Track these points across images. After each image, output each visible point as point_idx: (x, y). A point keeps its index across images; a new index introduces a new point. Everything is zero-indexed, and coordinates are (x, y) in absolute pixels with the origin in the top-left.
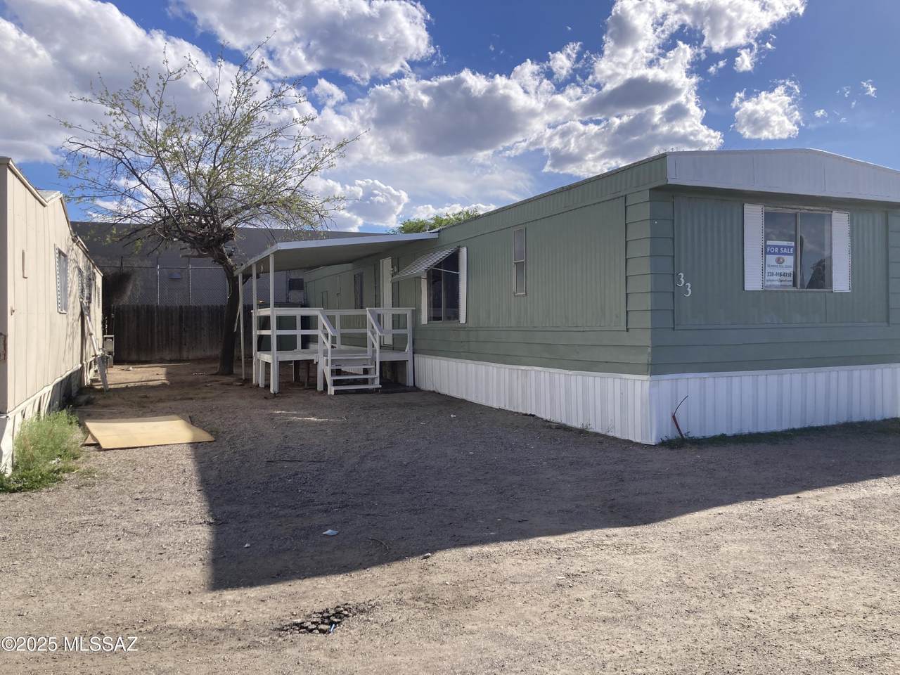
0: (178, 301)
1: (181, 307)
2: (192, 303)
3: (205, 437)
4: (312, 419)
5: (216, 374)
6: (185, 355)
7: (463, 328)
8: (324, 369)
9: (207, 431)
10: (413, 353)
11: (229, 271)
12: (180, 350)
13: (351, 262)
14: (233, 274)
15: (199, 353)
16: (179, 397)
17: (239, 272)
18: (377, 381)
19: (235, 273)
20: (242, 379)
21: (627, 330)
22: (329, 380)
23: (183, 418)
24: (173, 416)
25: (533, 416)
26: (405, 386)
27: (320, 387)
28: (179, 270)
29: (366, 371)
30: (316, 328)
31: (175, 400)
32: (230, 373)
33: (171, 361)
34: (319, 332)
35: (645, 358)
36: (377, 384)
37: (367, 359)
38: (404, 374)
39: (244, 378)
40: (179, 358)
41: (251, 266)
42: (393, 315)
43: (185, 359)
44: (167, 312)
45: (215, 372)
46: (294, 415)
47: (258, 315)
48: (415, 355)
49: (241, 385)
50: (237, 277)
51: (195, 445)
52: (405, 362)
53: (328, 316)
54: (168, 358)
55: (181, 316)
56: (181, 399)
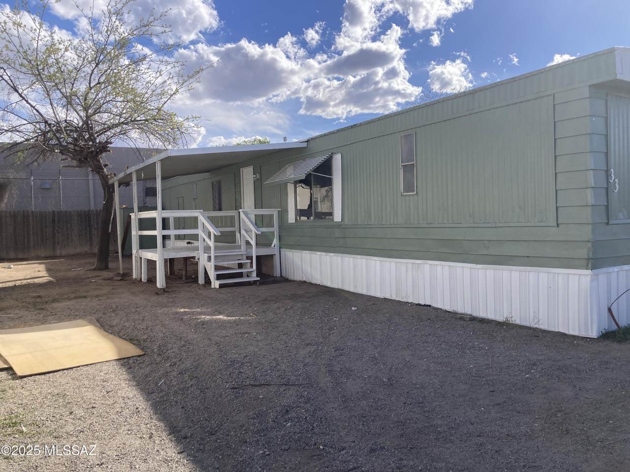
0: (50, 207)
1: (53, 212)
2: (63, 208)
3: (132, 350)
4: (221, 317)
5: (94, 269)
6: (58, 253)
7: (339, 225)
8: (207, 264)
9: (125, 339)
10: (280, 248)
11: (104, 179)
12: (54, 249)
13: (208, 171)
14: (108, 183)
15: (72, 251)
16: (72, 296)
17: (115, 181)
18: (254, 274)
19: (110, 182)
20: (119, 274)
21: (558, 225)
22: (212, 275)
23: (91, 322)
24: (80, 321)
25: (430, 306)
26: (273, 276)
27: (201, 280)
28: (51, 181)
29: (240, 266)
30: (196, 227)
31: (70, 299)
32: (106, 268)
33: (46, 258)
34: (200, 232)
35: (583, 252)
36: (254, 277)
37: (242, 255)
38: (272, 267)
39: (122, 273)
40: (53, 255)
41: (131, 174)
42: (255, 215)
43: (58, 255)
44: (41, 217)
45: (93, 267)
46: (201, 314)
47: (139, 217)
48: (282, 250)
49: (121, 280)
50: (113, 185)
51: (124, 362)
52: (272, 256)
53: (208, 217)
54: (43, 255)
55: (54, 220)
56: (75, 298)
